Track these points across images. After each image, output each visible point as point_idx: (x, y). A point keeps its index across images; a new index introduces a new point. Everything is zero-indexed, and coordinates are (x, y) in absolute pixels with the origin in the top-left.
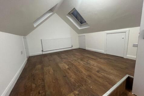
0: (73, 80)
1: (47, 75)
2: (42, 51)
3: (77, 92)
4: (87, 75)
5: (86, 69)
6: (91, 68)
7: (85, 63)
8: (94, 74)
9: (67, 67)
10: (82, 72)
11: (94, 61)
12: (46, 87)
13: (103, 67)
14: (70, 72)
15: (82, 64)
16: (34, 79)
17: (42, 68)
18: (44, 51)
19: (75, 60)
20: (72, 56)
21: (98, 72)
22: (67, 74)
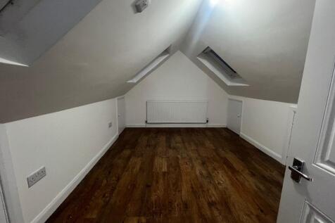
0: (154, 198)
1: (127, 173)
2: (146, 122)
3: (143, 220)
4: (184, 199)
5: (192, 188)
6: (205, 189)
7: (204, 172)
8: (198, 205)
9: (165, 169)
10: (180, 191)
11: (228, 176)
12: (116, 191)
13: (235, 197)
14: (161, 181)
15: (198, 173)
16: (110, 173)
17: (129, 158)
18: (148, 122)
19: (190, 159)
20: (193, 147)
21: (211, 204)
22: (154, 183)
